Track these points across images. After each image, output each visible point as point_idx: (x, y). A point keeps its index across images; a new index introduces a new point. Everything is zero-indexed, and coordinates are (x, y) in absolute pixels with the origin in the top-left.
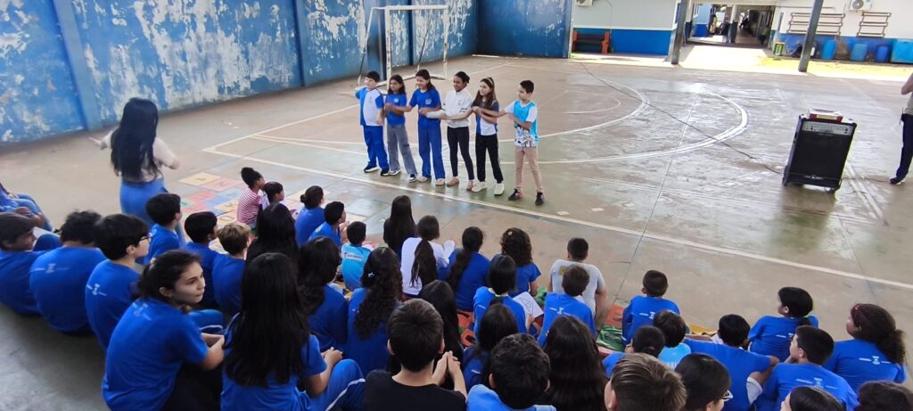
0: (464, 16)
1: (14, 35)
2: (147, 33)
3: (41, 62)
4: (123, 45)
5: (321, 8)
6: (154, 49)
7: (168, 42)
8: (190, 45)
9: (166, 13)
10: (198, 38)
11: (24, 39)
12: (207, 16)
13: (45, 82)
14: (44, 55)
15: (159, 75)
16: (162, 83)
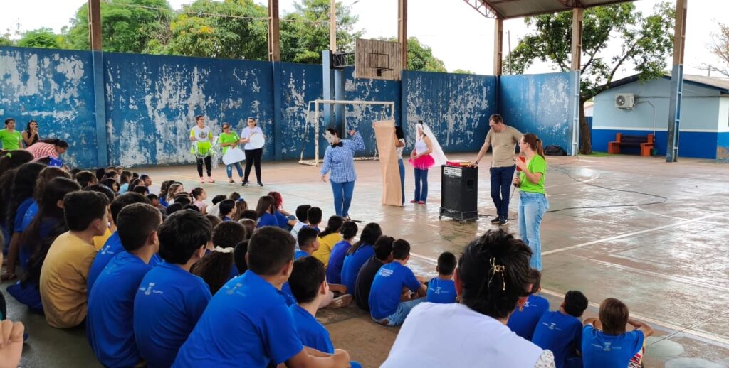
0: (477, 116)
1: (71, 112)
2: (150, 114)
3: (81, 127)
4: (133, 121)
5: (300, 104)
6: (154, 125)
7: (165, 121)
8: (180, 124)
9: (166, 103)
10: (188, 119)
11: (75, 114)
12: (198, 106)
13: (81, 139)
14: (85, 124)
15: (155, 141)
16: (156, 146)
